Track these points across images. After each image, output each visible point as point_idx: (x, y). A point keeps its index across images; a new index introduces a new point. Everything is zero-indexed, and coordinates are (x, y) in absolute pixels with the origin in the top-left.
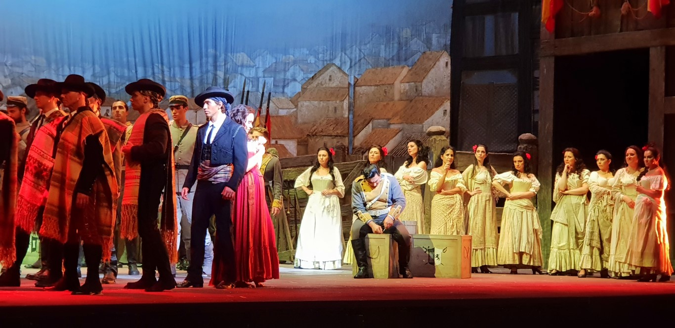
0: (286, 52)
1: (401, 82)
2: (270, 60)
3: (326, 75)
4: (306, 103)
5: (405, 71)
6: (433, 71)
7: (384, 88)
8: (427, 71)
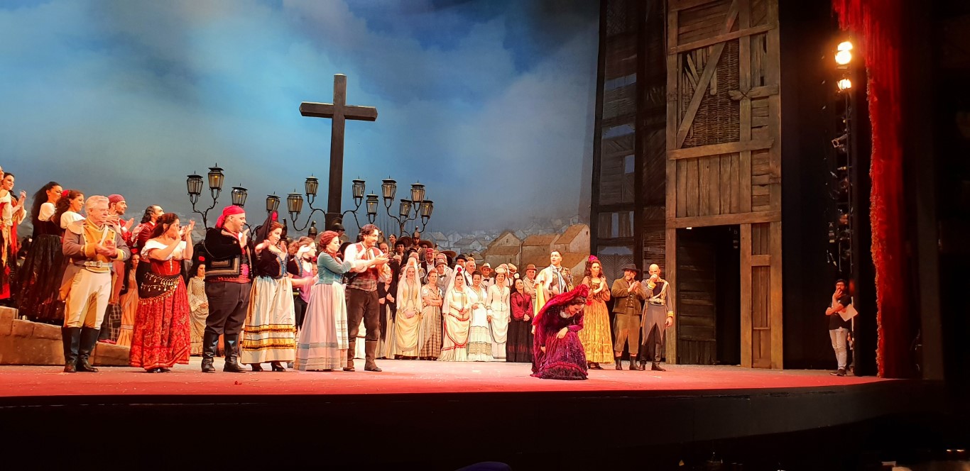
0: (470, 232)
1: (555, 244)
2: (458, 237)
3: (504, 239)
4: (490, 256)
5: (558, 237)
6: (577, 236)
7: (543, 247)
8: (573, 237)
